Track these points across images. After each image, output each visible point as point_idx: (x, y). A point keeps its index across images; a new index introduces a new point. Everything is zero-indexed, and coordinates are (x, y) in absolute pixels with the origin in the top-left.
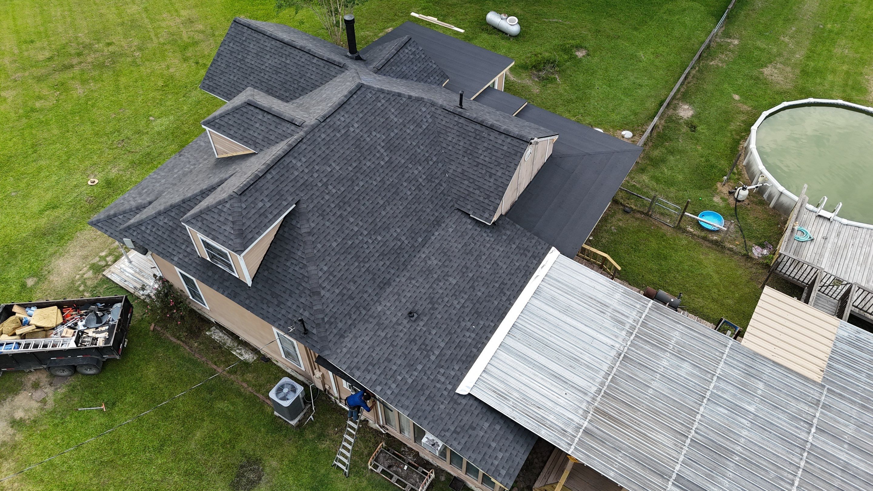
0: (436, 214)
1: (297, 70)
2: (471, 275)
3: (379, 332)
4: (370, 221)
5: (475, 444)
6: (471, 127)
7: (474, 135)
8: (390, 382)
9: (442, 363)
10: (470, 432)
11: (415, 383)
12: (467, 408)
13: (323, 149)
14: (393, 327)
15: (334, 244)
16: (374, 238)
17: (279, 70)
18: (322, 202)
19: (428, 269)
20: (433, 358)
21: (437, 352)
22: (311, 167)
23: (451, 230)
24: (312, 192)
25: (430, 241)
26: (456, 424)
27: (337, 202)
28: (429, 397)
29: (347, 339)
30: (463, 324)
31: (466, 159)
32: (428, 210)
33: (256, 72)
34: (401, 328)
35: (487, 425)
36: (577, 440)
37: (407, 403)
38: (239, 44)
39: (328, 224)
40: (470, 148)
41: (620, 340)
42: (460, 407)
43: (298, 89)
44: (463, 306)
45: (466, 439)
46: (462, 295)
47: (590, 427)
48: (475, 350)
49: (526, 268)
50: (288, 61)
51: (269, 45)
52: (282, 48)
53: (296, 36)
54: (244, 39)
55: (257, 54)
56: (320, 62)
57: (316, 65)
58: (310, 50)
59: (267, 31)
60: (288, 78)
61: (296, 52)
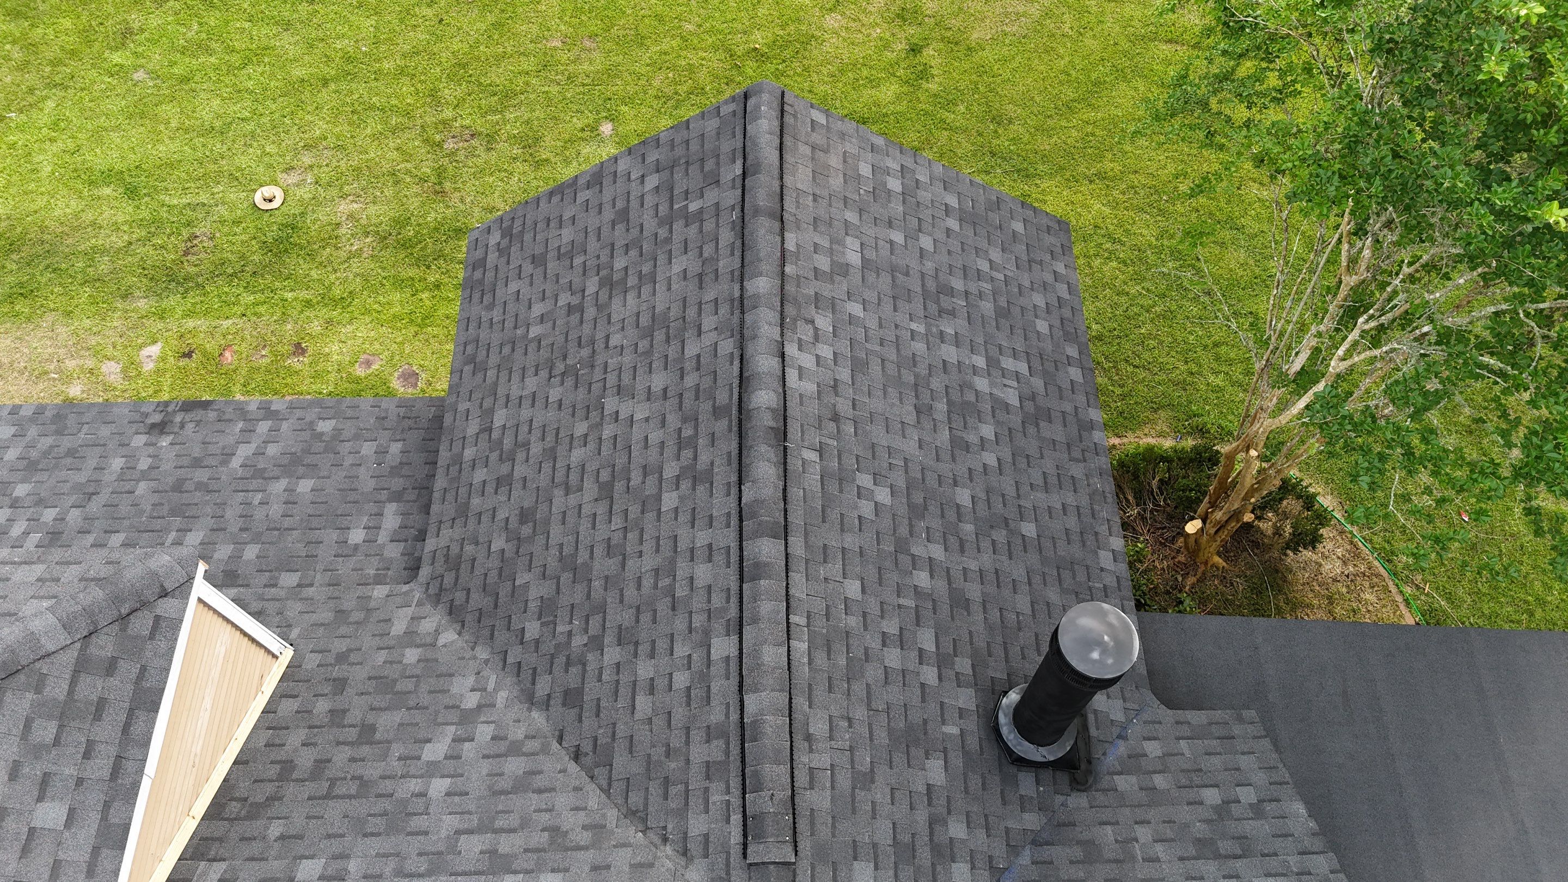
1: (647, 583)
17: (619, 486)
33: (582, 391)
38: (663, 209)
43: (568, 664)
50: (669, 500)
51: (708, 339)
52: (717, 412)
53: (877, 404)
54: (693, 207)
55: (658, 320)
56: (723, 687)
57: (704, 678)
58: (760, 570)
59: (768, 265)
60: (603, 565)
61: (722, 504)
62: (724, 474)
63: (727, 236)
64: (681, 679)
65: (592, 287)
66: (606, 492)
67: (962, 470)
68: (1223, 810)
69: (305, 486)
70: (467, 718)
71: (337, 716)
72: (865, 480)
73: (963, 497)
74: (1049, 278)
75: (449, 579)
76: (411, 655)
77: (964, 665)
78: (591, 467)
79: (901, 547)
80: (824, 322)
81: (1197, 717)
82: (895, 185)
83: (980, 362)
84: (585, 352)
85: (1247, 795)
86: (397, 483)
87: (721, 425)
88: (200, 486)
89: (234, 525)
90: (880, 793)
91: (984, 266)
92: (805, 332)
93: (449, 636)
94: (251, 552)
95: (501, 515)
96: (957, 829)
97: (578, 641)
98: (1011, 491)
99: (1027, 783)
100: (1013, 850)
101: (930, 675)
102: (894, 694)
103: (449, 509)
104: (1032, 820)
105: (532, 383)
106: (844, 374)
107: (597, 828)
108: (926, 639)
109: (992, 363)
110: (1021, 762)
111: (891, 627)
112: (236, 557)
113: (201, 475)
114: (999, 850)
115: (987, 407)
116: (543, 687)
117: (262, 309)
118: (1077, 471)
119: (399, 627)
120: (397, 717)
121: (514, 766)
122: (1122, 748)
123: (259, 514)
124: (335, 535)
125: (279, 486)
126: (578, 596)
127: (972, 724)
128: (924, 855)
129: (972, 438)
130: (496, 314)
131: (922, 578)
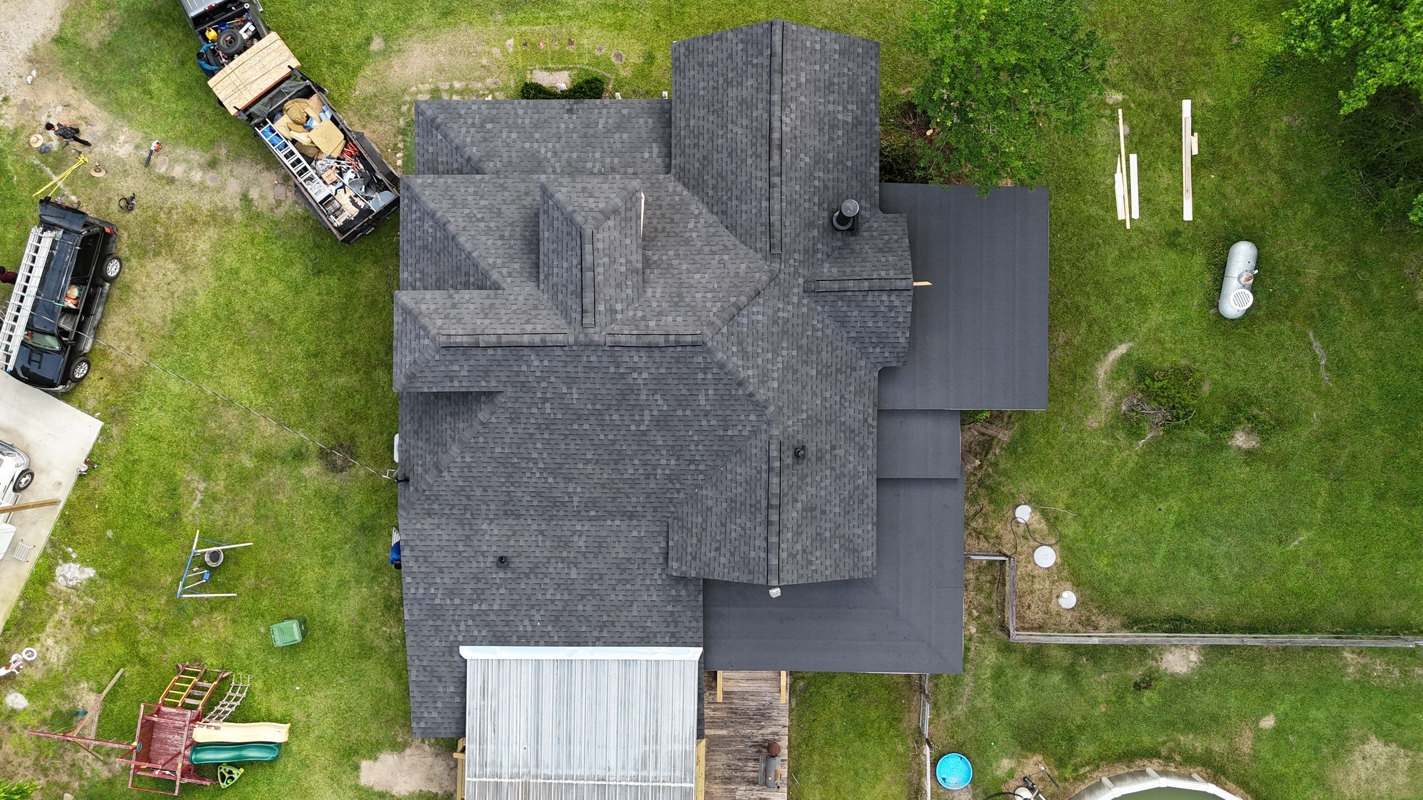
0: (639, 509)
1: (744, 184)
2: (595, 586)
3: (460, 544)
4: (558, 461)
5: (428, 689)
6: (761, 493)
7: (754, 502)
8: (422, 585)
9: (477, 618)
10: (435, 680)
11: (439, 607)
12: (455, 665)
13: (580, 369)
14: (476, 552)
15: (498, 450)
16: (545, 475)
17: (734, 154)
18: (525, 410)
19: (566, 543)
20: (476, 607)
21: (484, 607)
22: (545, 374)
23: (635, 533)
24: (523, 395)
25: (602, 523)
26: (431, 664)
27: (540, 421)
28: (437, 629)
29: (430, 520)
30: (533, 612)
31: (725, 505)
32: (634, 500)
33: (720, 119)
34: (481, 559)
35: (452, 689)
36: (484, 779)
37: (416, 612)
38: (744, 59)
39: (510, 430)
40: (738, 505)
41: (621, 773)
42: (450, 659)
43: (722, 204)
44: (553, 601)
45: (426, 679)
46: (566, 593)
47: (505, 787)
48: (515, 639)
49: (651, 635)
50: (749, 161)
51: (760, 112)
52: (762, 137)
53: (807, 131)
54: (755, 61)
55: (743, 101)
56: (765, 214)
57: (760, 211)
58: (774, 186)
59: (778, 91)
60: (731, 177)
61: (765, 165)
62: (765, 157)
63: (765, 77)
64: (754, 211)
65: (721, 82)
66: (730, 155)
67: (831, 148)
68: (888, 241)
69: (625, 136)
70: (697, 217)
71: (663, 215)
72: (802, 156)
73: (830, 156)
74: (869, 68)
75: (682, 174)
76: (677, 198)
77: (825, 205)
78: (725, 146)
79: (811, 174)
80: (793, 106)
81: (889, 216)
82: (818, 47)
83: (840, 108)
84: (720, 105)
85: (895, 237)
86: (654, 136)
87: (764, 141)
88: (593, 136)
89: (608, 150)
90: (801, 238)
91: (846, 70)
92: (788, 111)
93: (685, 193)
94: (616, 160)
95: (697, 156)
96: (819, 246)
97: (725, 198)
98: (845, 152)
99: (839, 235)
100: (833, 251)
101: (816, 209)
102: (806, 214)
103: (678, 152)
104: (839, 244)
105: (703, 113)
106: (798, 122)
107: (734, 245)
108: (816, 199)
109: (845, 107)
110: (837, 230)
111: (807, 197)
112: (612, 162)
113: (591, 131)
114: (830, 251)
115: (841, 124)
116: (715, 209)
117: (551, 21)
118: (868, 142)
119: (671, 189)
120: (679, 216)
121: (712, 230)
122: (867, 225)
123: (614, 146)
124: (639, 155)
125: (617, 136)
126: (724, 185)
127: (826, 221)
128: (811, 252)
129: (835, 136)
130: (686, 81)
131: (816, 183)
